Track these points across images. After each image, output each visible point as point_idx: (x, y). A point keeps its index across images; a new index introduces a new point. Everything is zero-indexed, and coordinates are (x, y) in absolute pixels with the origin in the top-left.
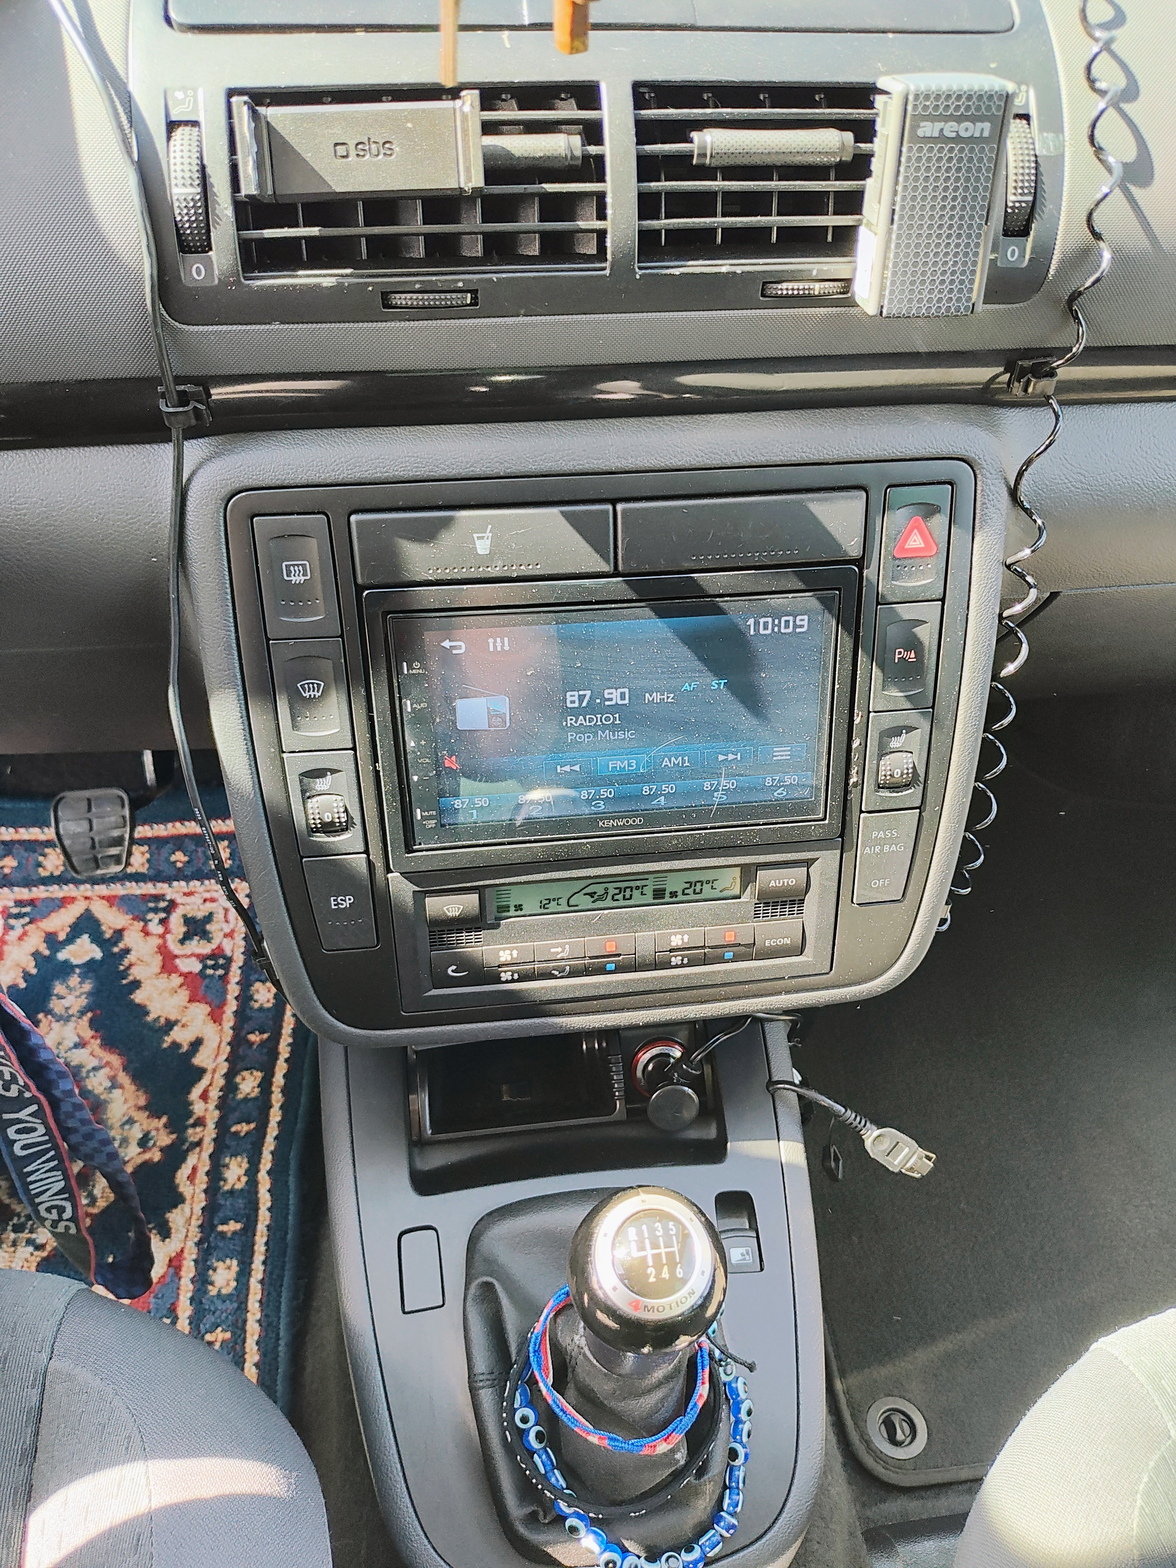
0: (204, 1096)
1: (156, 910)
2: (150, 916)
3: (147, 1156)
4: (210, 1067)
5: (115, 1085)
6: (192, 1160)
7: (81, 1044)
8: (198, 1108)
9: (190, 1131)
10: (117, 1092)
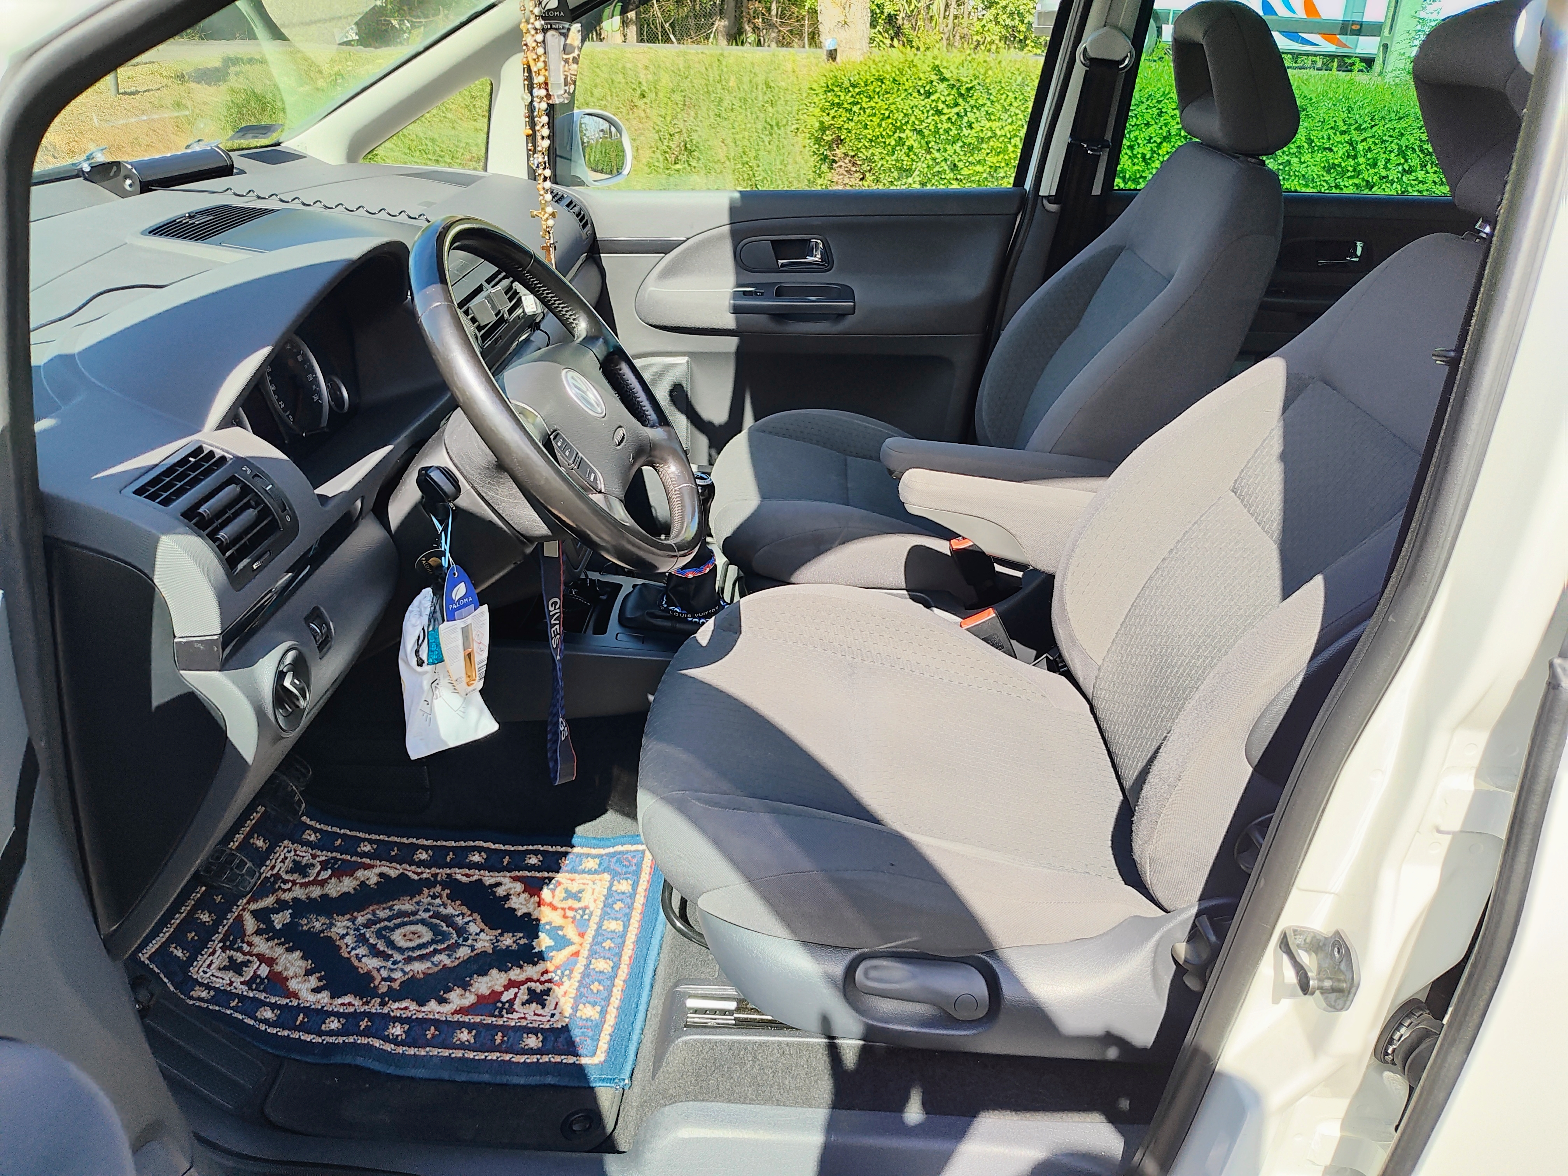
0: (418, 874)
1: (275, 882)
2: (277, 886)
3: (445, 895)
4: (401, 871)
5: (391, 908)
6: (459, 877)
7: (353, 920)
8: (424, 876)
9: (439, 879)
10: (396, 908)
